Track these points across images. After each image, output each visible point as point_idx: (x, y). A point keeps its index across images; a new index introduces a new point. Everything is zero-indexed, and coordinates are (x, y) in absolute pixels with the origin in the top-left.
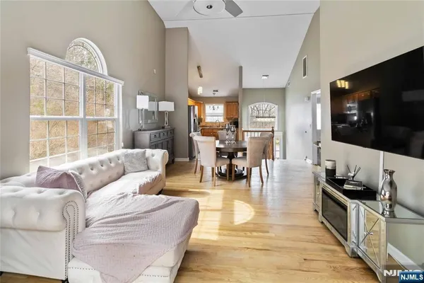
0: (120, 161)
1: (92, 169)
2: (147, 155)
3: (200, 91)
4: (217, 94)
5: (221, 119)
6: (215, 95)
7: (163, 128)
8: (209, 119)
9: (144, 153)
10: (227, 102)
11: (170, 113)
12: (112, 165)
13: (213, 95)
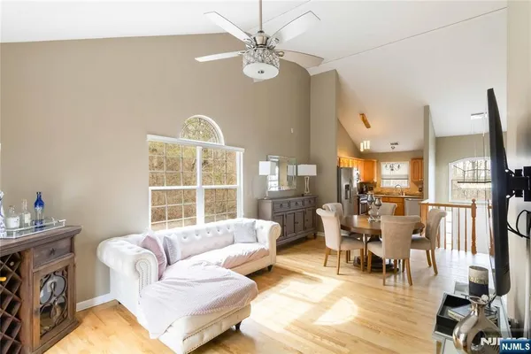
0: (230, 231)
1: (185, 238)
2: (256, 226)
3: (365, 146)
4: (398, 148)
5: (405, 184)
6: (395, 150)
7: (303, 195)
8: (387, 184)
9: (254, 224)
10: (413, 159)
11: (312, 178)
12: (220, 233)
13: (392, 151)
